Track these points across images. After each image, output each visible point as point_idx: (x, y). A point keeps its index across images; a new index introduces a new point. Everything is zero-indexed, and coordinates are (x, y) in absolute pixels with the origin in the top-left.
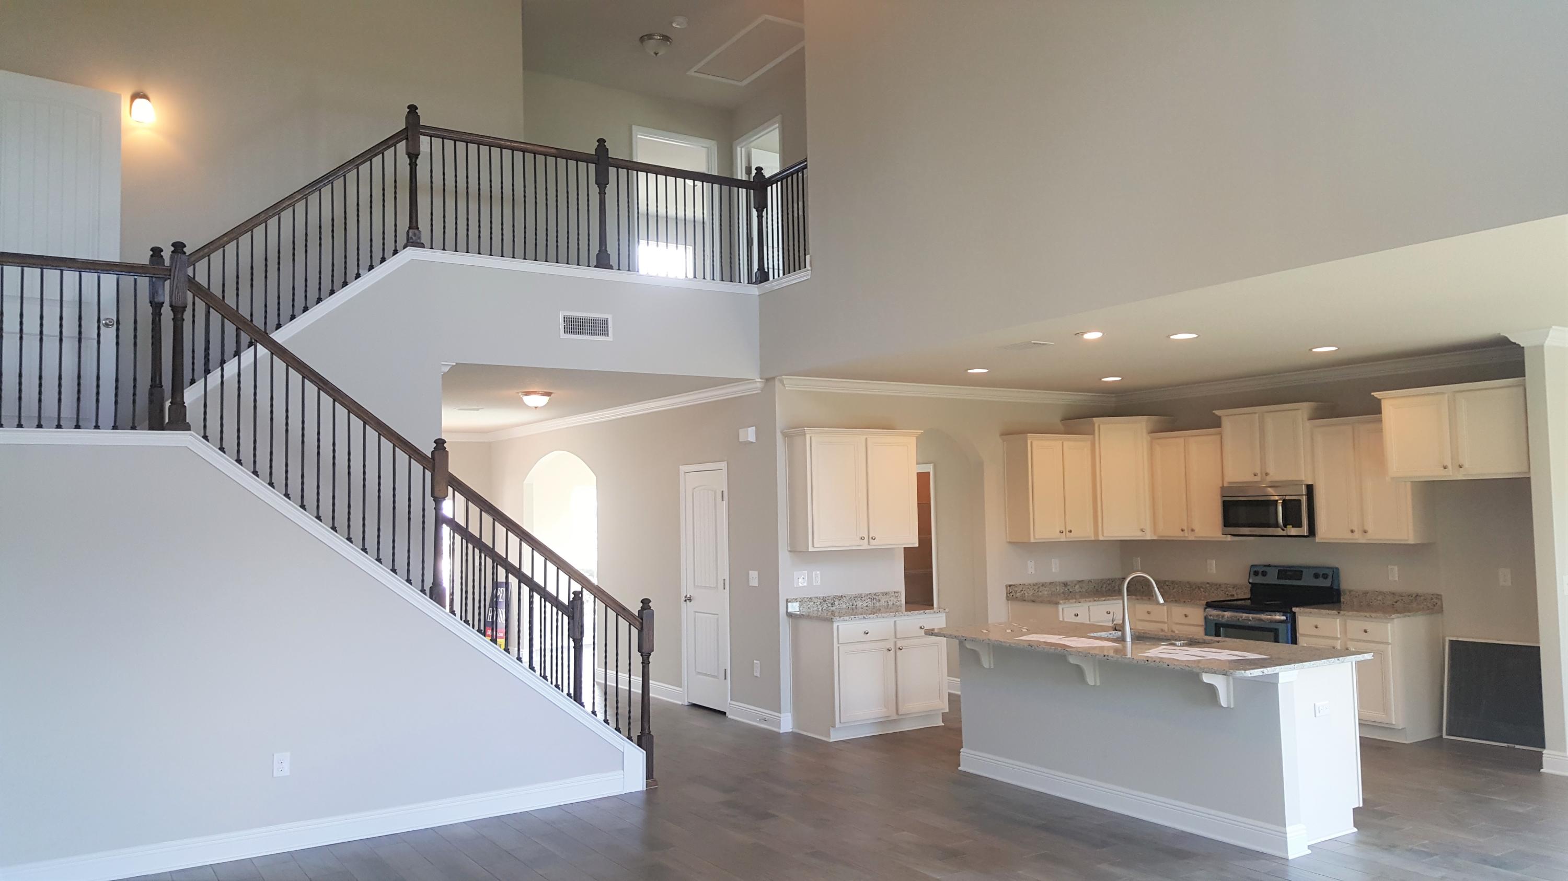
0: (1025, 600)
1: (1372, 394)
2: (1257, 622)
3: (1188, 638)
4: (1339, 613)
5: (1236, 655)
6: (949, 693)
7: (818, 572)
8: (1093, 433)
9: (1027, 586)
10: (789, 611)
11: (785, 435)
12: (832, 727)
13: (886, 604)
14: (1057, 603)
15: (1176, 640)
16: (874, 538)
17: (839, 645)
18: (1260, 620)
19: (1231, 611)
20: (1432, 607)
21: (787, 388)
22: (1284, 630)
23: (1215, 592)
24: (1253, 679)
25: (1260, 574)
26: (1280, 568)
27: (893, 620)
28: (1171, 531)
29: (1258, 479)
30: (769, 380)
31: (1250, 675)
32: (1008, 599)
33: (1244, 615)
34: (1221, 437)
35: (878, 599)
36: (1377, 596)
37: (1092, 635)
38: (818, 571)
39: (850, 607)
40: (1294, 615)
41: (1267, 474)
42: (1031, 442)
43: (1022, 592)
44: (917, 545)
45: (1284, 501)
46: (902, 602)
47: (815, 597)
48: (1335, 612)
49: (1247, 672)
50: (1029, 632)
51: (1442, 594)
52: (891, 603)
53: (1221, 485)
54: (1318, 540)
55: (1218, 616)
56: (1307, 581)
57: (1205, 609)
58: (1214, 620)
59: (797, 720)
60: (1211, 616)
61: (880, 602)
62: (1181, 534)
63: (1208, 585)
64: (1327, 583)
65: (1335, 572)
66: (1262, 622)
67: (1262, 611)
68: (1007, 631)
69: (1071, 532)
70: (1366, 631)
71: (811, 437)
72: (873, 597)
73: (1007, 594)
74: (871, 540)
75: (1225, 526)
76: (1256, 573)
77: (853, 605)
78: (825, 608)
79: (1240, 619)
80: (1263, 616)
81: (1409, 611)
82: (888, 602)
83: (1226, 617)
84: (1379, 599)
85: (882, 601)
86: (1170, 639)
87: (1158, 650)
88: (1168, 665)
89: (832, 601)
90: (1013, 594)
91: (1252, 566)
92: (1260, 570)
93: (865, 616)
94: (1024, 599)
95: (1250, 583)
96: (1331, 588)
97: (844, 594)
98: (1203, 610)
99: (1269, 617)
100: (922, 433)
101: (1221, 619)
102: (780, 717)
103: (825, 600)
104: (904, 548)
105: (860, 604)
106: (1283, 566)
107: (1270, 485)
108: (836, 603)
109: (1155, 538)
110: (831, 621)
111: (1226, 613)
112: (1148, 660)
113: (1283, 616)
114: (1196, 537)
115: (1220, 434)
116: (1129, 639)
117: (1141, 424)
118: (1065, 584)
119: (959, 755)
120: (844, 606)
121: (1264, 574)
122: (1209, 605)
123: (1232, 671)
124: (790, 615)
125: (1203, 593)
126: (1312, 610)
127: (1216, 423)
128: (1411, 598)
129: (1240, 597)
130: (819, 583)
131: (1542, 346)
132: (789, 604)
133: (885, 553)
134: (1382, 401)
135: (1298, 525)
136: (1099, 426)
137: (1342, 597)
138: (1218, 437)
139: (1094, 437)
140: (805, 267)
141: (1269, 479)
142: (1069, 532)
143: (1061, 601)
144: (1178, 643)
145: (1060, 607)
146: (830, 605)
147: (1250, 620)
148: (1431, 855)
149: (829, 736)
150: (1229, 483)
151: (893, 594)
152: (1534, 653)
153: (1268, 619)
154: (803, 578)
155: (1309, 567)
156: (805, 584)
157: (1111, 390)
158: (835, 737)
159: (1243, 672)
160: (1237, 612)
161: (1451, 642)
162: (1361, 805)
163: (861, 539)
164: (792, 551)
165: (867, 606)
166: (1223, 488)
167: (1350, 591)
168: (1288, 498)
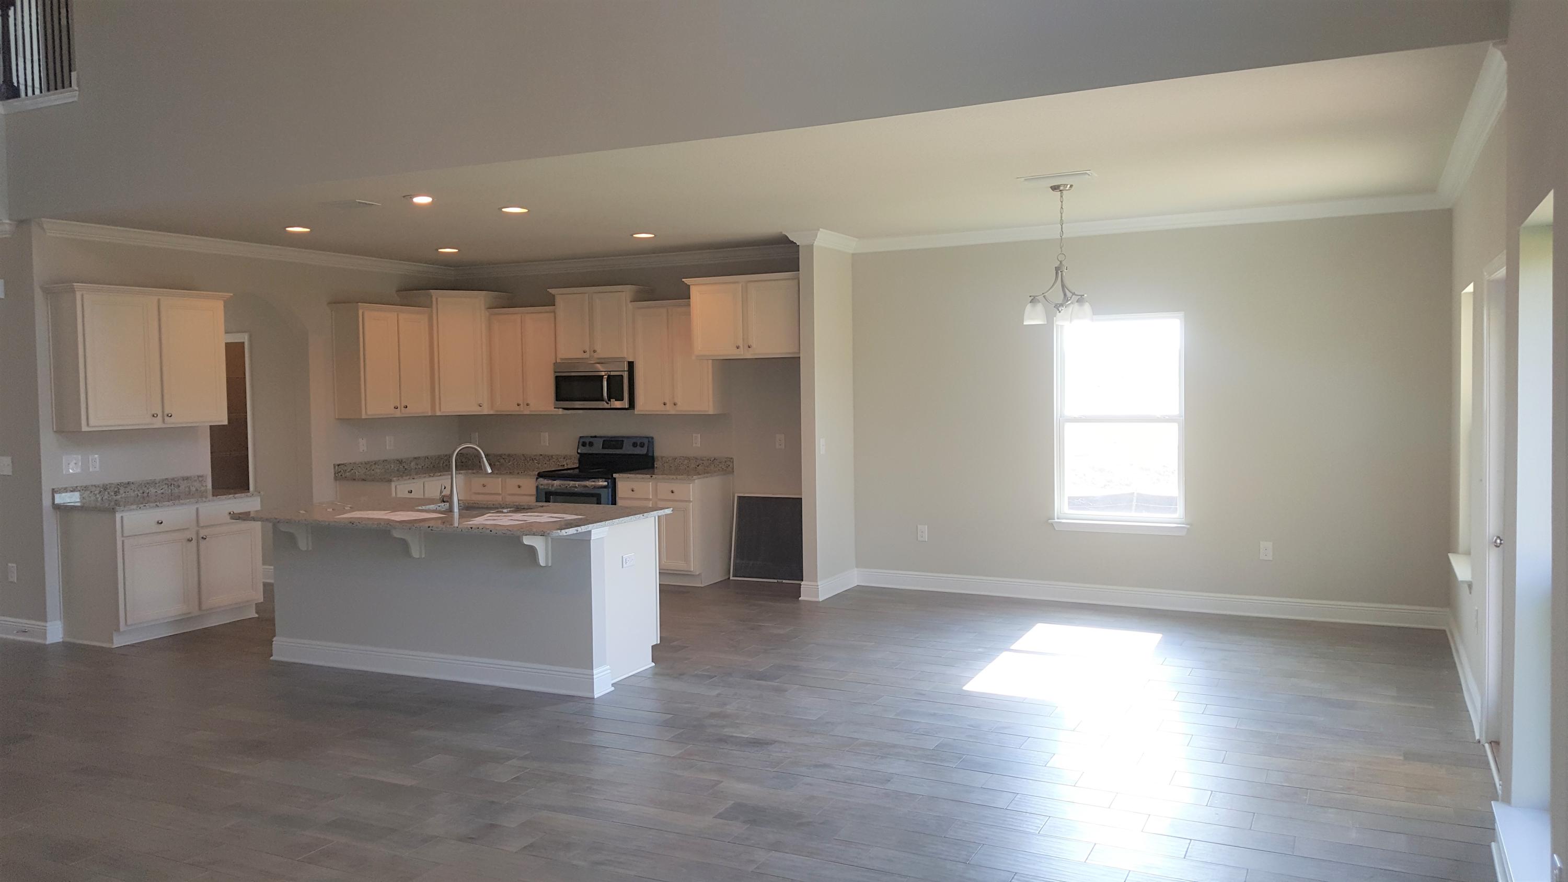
0: (354, 480)
1: (683, 280)
2: (582, 489)
3: (514, 505)
4: (652, 477)
5: (556, 517)
6: (263, 582)
7: (96, 456)
8: (429, 306)
9: (358, 464)
10: (56, 502)
11: (47, 291)
12: (115, 630)
13: (187, 489)
14: (391, 481)
15: (503, 508)
16: (170, 415)
17: (123, 539)
18: (586, 486)
19: (560, 480)
20: (725, 469)
21: (48, 234)
22: (605, 494)
23: (548, 462)
24: (567, 538)
25: (588, 443)
26: (604, 439)
27: (194, 508)
28: (507, 406)
29: (586, 355)
30: (22, 223)
31: (566, 534)
32: (336, 479)
33: (572, 483)
34: (555, 314)
35: (176, 484)
36: (683, 461)
37: (420, 508)
38: (96, 454)
39: (140, 495)
40: (614, 481)
41: (595, 351)
42: (363, 313)
43: (352, 471)
44: (226, 423)
45: (609, 376)
46: (208, 488)
47: (92, 485)
48: (649, 476)
49: (562, 531)
50: (352, 509)
51: (733, 457)
52: (193, 489)
53: (554, 362)
54: (636, 412)
55: (548, 484)
56: (628, 449)
57: (537, 478)
58: (544, 489)
59: (67, 630)
60: (542, 485)
61: (180, 488)
62: (517, 408)
63: (541, 457)
64: (643, 451)
65: (651, 440)
66: (587, 489)
67: (588, 479)
68: (328, 510)
69: (406, 407)
70: (672, 492)
71: (82, 296)
72: (171, 483)
73: (335, 474)
74: (167, 419)
75: (557, 400)
76: (584, 444)
77: (143, 493)
78: (106, 497)
79: (568, 487)
80: (589, 483)
81: (708, 473)
82: (189, 488)
83: (555, 485)
84: (685, 463)
85: (182, 487)
86: (497, 508)
87: (484, 518)
88: (491, 531)
89: (116, 489)
90: (342, 473)
91: (581, 437)
92: (587, 441)
93: (158, 504)
94: (354, 478)
95: (578, 453)
96: (646, 455)
97: (131, 480)
98: (535, 480)
99: (593, 483)
100: (231, 296)
101: (550, 488)
102: (46, 627)
103: (105, 488)
104: (210, 426)
105: (152, 490)
106: (608, 437)
107: (598, 361)
108: (122, 491)
109: (492, 413)
110: (113, 511)
111: (555, 482)
112: (471, 528)
113: (605, 482)
114: (531, 411)
115: (554, 312)
116: (456, 510)
117: (477, 300)
118: (400, 462)
119: (272, 645)
120: (133, 494)
121: (591, 444)
122: (540, 475)
123: (549, 531)
124: (57, 507)
125: (537, 464)
126: (629, 475)
127: (550, 302)
128: (710, 462)
129: (569, 467)
130: (97, 469)
131: (813, 245)
132: (56, 496)
133: (186, 432)
134: (691, 287)
135: (621, 399)
136: (437, 299)
137: (655, 463)
138: (552, 314)
139: (432, 311)
140: (71, 86)
141: (596, 355)
142: (404, 407)
143: (395, 478)
144: (505, 510)
145: (393, 484)
146: (113, 494)
147: (576, 487)
148: (711, 677)
149: (111, 641)
150: (562, 359)
151: (196, 478)
152: (797, 503)
153: (592, 486)
154: (76, 464)
155: (628, 437)
156: (79, 470)
157: (447, 262)
158: (118, 642)
159: (559, 531)
160: (565, 480)
161: (739, 497)
162: (659, 642)
163: (153, 416)
164: (60, 431)
165: (163, 493)
166: (555, 364)
167: (662, 458)
168: (612, 373)
